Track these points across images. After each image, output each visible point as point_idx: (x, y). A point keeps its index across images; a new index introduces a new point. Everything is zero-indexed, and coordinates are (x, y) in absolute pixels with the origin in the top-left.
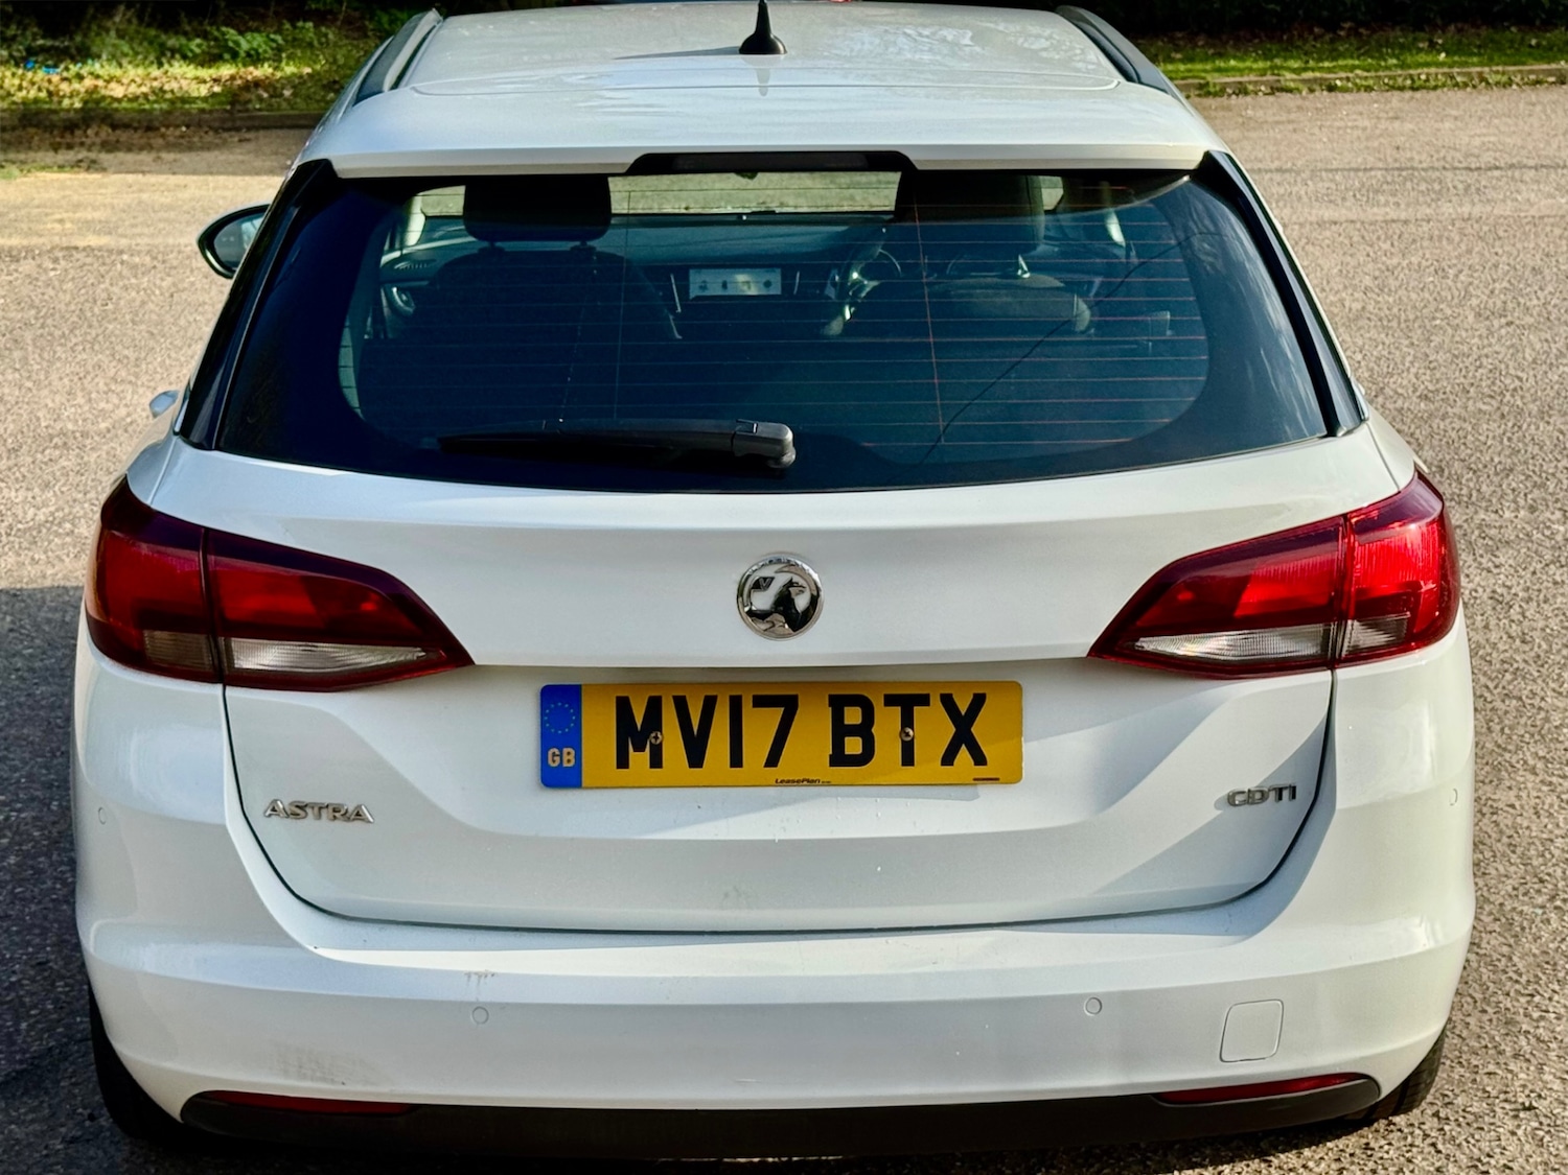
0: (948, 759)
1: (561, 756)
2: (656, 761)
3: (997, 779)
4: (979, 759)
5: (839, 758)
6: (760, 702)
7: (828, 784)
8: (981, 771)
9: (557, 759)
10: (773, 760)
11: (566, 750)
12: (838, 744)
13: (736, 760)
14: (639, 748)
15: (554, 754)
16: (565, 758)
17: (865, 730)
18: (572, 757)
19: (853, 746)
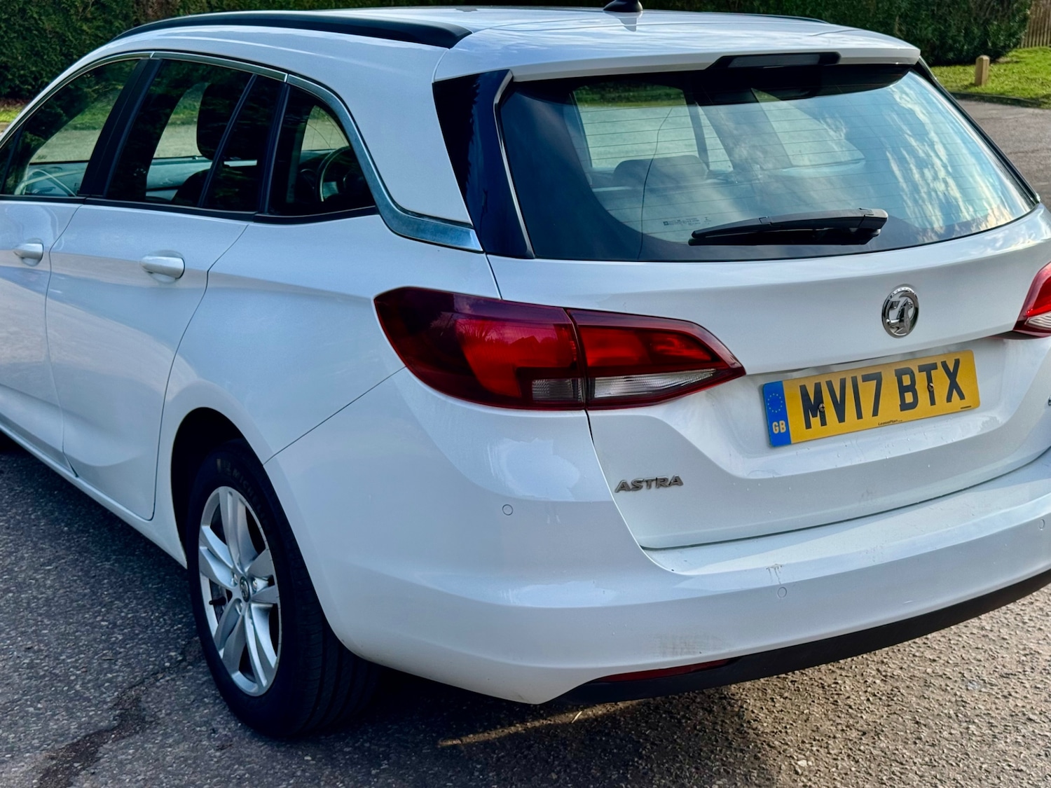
0: (949, 399)
1: (779, 426)
2: (824, 423)
3: (970, 406)
4: (962, 397)
5: (904, 407)
6: (866, 378)
7: (901, 422)
8: (964, 403)
9: (777, 428)
10: (875, 413)
11: (781, 422)
12: (902, 398)
13: (860, 416)
14: (815, 416)
15: (775, 426)
16: (781, 426)
17: (912, 388)
18: (784, 426)
19: (909, 398)
